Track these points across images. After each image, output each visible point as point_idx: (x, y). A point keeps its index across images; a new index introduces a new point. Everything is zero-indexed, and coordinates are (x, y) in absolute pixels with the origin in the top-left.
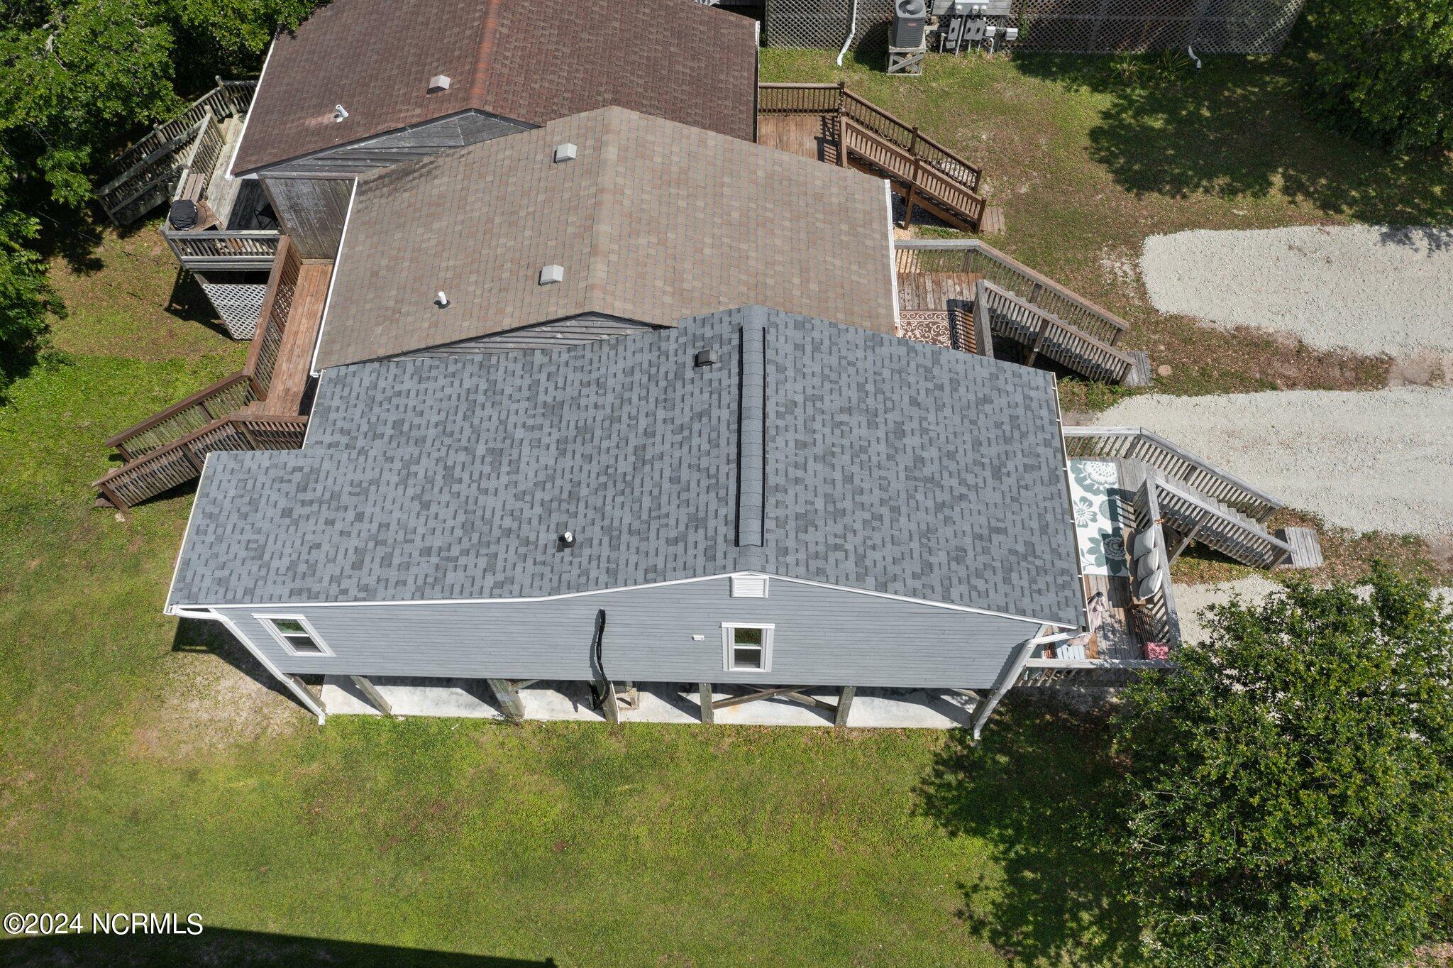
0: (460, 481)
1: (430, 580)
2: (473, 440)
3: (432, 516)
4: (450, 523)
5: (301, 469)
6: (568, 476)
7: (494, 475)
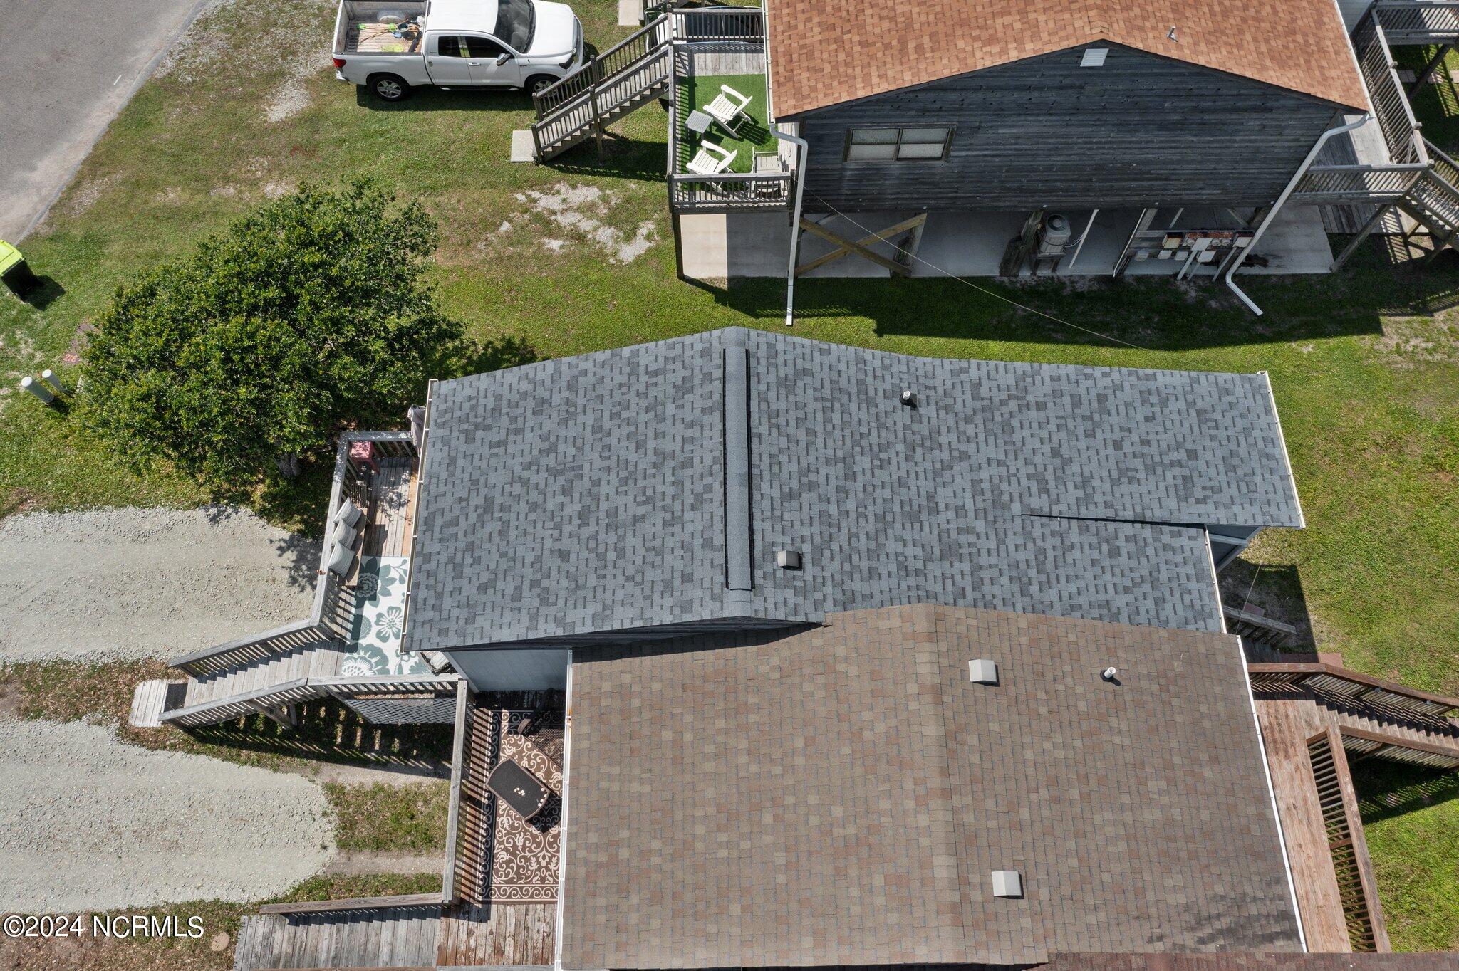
0: (1029, 476)
1: (1029, 380)
2: (1028, 523)
3: (1046, 440)
4: (1026, 433)
5: (1198, 501)
6: (920, 469)
7: (996, 480)
